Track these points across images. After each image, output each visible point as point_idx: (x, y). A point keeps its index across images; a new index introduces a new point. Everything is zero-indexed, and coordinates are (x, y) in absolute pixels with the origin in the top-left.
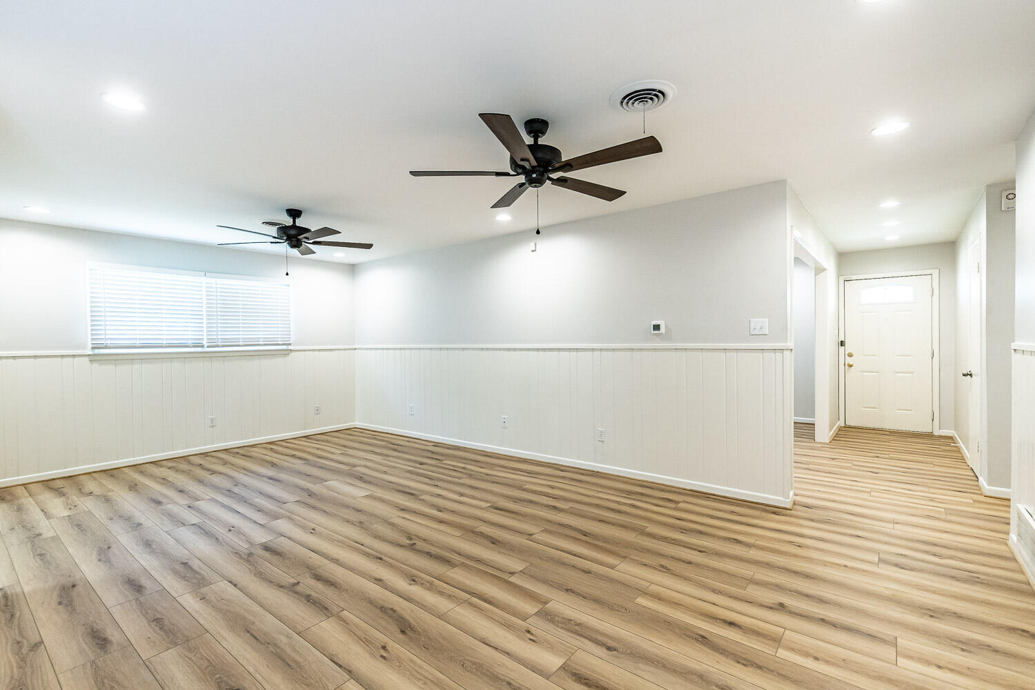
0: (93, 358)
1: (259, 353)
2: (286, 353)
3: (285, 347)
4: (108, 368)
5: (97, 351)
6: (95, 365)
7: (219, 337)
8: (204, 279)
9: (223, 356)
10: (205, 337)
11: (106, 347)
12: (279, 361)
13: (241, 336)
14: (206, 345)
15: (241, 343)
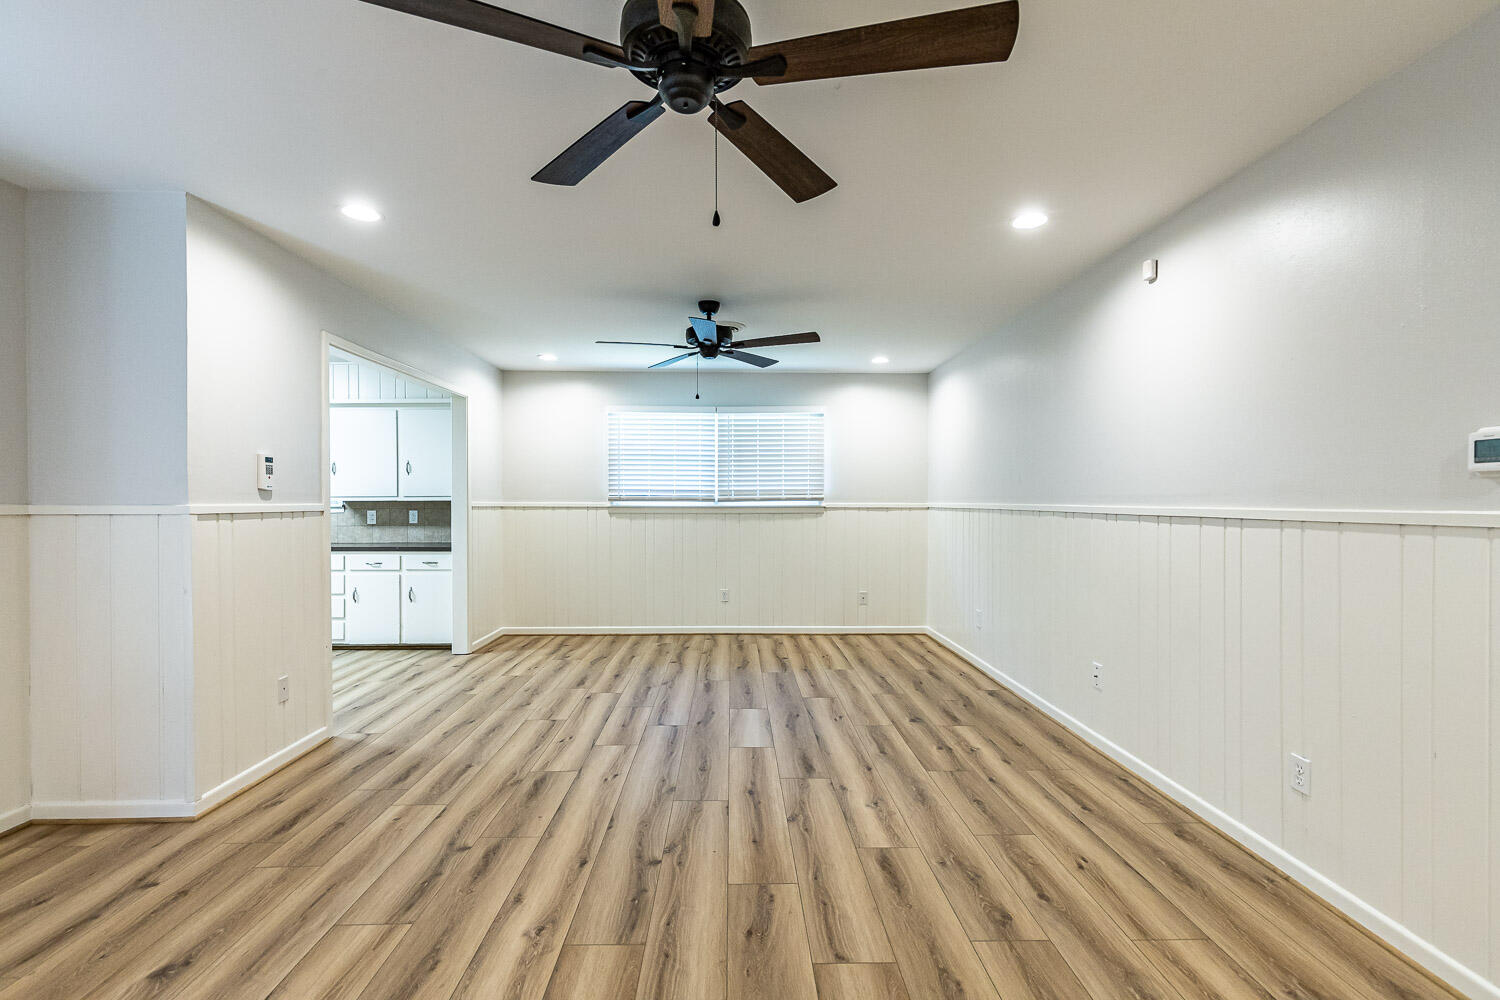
0: (613, 511)
1: (780, 511)
2: (818, 511)
3: (816, 503)
4: (623, 523)
5: (615, 503)
6: (614, 518)
7: (732, 488)
8: (716, 416)
9: (739, 513)
10: (716, 489)
11: (620, 500)
12: (808, 522)
13: (758, 488)
14: (717, 497)
15: (733, 497)
